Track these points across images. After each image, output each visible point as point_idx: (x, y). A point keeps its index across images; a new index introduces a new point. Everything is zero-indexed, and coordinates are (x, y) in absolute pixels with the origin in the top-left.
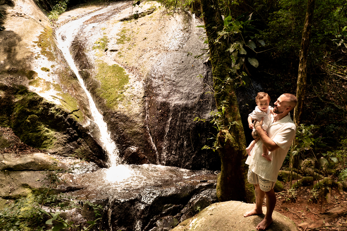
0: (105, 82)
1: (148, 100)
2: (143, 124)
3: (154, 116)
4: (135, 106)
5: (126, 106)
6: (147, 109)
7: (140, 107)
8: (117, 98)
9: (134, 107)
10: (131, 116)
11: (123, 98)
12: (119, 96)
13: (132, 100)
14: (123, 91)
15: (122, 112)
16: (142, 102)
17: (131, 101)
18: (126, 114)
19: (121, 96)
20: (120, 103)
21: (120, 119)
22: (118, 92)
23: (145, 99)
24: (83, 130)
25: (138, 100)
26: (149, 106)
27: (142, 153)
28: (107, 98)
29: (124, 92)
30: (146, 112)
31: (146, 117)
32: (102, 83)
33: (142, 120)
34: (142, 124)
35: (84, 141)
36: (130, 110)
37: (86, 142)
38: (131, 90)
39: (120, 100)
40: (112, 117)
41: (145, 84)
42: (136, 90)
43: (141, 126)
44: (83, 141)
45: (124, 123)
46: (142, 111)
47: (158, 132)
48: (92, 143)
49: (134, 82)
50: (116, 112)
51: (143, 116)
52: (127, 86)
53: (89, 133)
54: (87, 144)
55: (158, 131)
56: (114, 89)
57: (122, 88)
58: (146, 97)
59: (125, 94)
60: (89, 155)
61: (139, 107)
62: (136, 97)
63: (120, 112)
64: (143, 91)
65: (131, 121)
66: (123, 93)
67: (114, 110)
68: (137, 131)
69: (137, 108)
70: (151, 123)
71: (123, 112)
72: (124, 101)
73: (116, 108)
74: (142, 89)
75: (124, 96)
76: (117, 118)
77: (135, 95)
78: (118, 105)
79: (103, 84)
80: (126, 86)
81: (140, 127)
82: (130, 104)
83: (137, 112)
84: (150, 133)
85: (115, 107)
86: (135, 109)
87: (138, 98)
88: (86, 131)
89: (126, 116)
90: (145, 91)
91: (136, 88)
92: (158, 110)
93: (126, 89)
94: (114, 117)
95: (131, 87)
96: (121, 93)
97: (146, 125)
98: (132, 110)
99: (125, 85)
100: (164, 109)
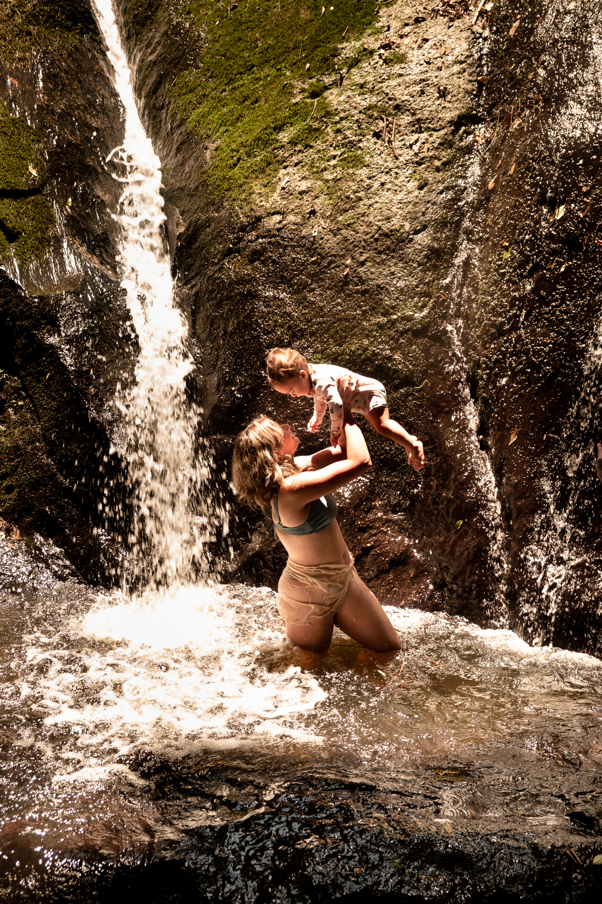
0: (231, 29)
1: (488, 142)
2: (426, 311)
3: (506, 255)
4: (384, 178)
5: (328, 176)
6: (477, 207)
7: (421, 188)
8: (278, 129)
9: (376, 185)
10: (348, 247)
11: (316, 125)
12: (298, 112)
13: (377, 135)
14: (327, 80)
15: (291, 218)
16: (445, 155)
17: (369, 142)
18: (317, 227)
19: (307, 114)
20: (295, 159)
21: (274, 262)
22: (299, 85)
23: (468, 133)
24: (23, 316)
25: (415, 136)
26: (491, 185)
27: (394, 522)
28: (223, 129)
29: (335, 91)
30: (458, 224)
31: (458, 261)
32: (215, 41)
33: (421, 281)
34: (421, 309)
35: (24, 388)
36: (350, 203)
37: (32, 401)
38: (383, 70)
39: (293, 142)
40: (229, 253)
41: (486, 33)
42: (414, 70)
43: (409, 319)
44: (16, 390)
45: (296, 292)
46: (434, 213)
47: (523, 371)
48: (57, 410)
49: (411, 21)
50: (259, 219)
51: (432, 250)
52: (358, 44)
53: (53, 340)
54: (35, 412)
55: (530, 364)
56: (273, 72)
57: (326, 64)
58: (477, 120)
59: (334, 98)
60: (35, 485)
61: (412, 185)
62: (406, 119)
63: (277, 218)
64: (461, 82)
65: (346, 281)
66: (326, 94)
67: (247, 209)
68: (375, 354)
69: (399, 197)
70: (485, 304)
71: (298, 219)
72: (319, 145)
73: (263, 190)
74: (456, 68)
75: (328, 114)
76: (255, 256)
77: (397, 107)
78: (284, 171)
79: (217, 46)
80: (349, 48)
81: (401, 327)
82: (357, 162)
83: (396, 222)
84: (472, 381)
85: (257, 186)
86: (386, 196)
87: (418, 126)
88: (37, 326)
89: (311, 246)
90: (481, 84)
91: (416, 56)
92: (542, 201)
93: (351, 67)
94: (238, 251)
95: (382, 51)
96: (314, 95)
97: (445, 317)
98: (361, 208)
99: (344, 45)
100: (587, 194)
